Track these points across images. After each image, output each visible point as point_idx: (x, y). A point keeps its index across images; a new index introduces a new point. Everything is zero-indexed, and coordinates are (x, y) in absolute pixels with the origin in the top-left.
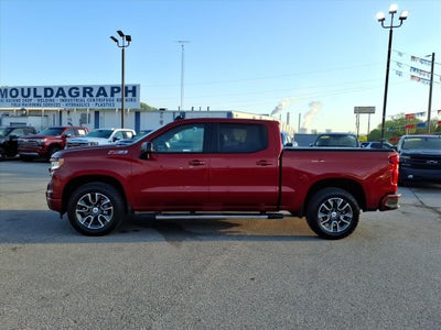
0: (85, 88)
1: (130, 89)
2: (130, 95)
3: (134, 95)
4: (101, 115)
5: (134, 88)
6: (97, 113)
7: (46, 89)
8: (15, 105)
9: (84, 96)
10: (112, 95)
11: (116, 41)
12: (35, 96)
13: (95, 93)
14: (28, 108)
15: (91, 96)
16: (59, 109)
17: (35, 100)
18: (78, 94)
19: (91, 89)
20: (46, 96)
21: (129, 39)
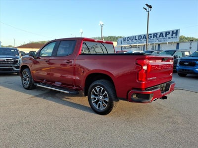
0: (154, 34)
1: (175, 32)
2: (174, 35)
3: (176, 35)
4: (161, 46)
5: (177, 31)
6: (159, 45)
7: (139, 36)
8: (128, 44)
9: (154, 37)
10: (166, 36)
11: (146, 9)
12: (135, 40)
13: (158, 36)
14: (132, 45)
15: (157, 37)
16: (143, 44)
17: (135, 41)
18: (151, 37)
19: (157, 34)
20: (139, 39)
21: (150, 7)
